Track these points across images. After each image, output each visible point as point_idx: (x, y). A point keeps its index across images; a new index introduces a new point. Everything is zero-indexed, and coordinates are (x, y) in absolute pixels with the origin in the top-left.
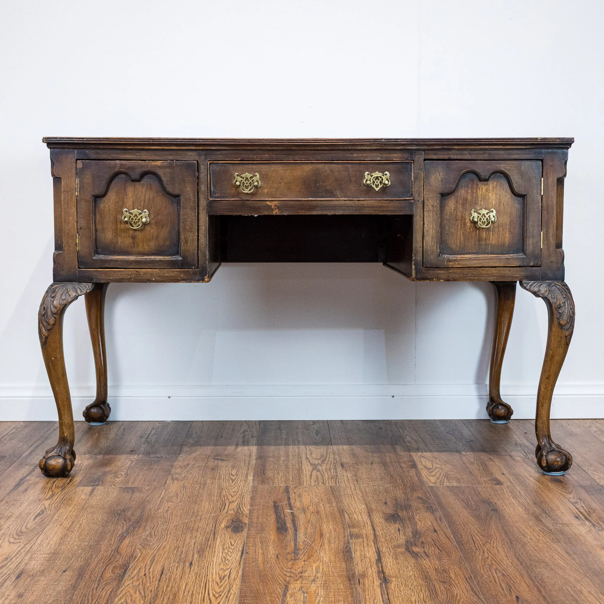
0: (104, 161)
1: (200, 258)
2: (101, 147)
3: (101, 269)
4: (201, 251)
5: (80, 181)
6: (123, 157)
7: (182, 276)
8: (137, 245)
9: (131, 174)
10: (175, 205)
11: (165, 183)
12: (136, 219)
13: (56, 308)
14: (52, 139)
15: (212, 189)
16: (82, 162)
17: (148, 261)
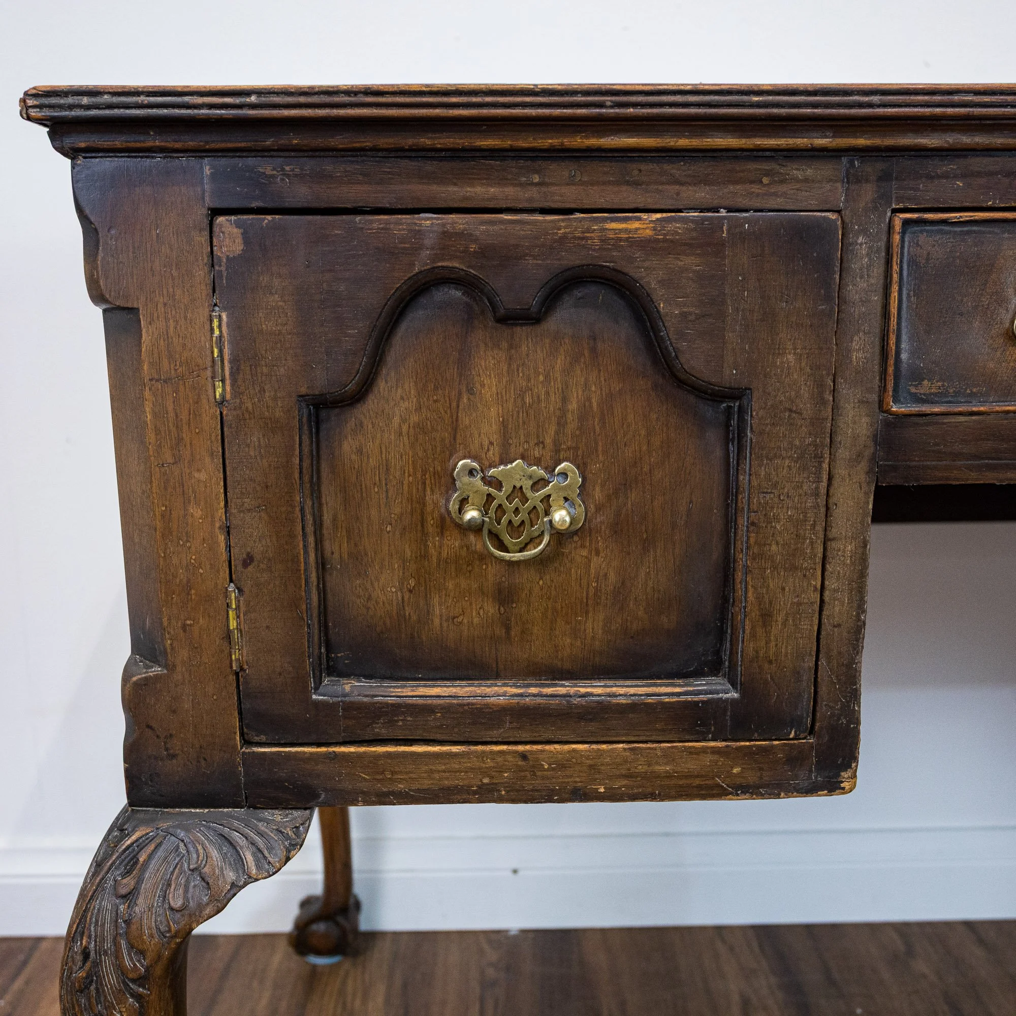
0: (358, 218)
1: (823, 690)
2: (338, 140)
3: (352, 749)
4: (829, 659)
5: (236, 326)
6: (454, 193)
7: (736, 770)
8: (523, 632)
9: (497, 283)
10: (713, 436)
11: (670, 329)
12: (516, 511)
13: (142, 953)
14: (70, 100)
15: (904, 356)
16: (238, 225)
17: (577, 706)
